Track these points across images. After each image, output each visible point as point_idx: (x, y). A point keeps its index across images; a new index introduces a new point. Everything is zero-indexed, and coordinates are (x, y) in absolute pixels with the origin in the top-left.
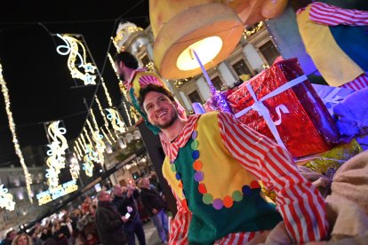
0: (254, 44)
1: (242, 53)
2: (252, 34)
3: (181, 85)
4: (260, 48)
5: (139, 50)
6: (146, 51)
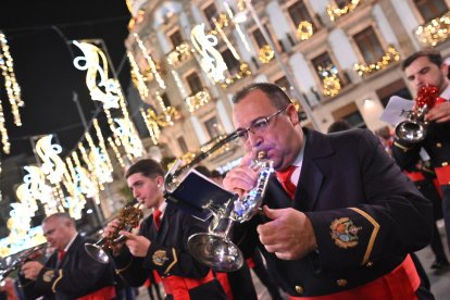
0: (346, 30)
1: (326, 42)
2: (343, 15)
3: (231, 84)
4: (356, 37)
5: (167, 21)
6: (178, 23)
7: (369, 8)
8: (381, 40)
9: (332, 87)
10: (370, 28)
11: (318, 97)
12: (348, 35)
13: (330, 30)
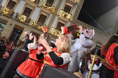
7: (51, 13)
8: (45, 22)
9: (23, 19)
10: (46, 17)
11: (16, 17)
12: (40, 13)
13: (38, 7)
